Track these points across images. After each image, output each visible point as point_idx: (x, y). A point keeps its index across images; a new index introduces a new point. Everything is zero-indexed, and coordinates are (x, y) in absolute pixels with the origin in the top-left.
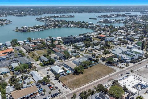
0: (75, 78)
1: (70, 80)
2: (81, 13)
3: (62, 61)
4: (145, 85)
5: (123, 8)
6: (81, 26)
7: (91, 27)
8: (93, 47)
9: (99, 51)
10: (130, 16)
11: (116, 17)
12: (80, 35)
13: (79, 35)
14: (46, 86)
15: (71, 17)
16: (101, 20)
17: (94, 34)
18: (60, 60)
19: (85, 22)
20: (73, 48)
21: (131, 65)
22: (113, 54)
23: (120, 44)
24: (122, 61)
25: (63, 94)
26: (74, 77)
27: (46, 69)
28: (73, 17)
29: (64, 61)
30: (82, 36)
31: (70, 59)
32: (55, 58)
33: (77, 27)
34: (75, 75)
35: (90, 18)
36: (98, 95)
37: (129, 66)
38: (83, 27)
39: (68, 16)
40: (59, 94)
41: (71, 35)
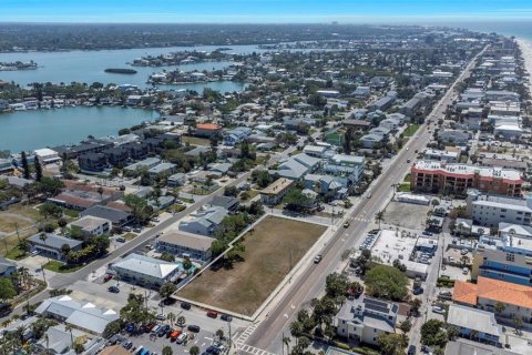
0: (230, 281)
1: (219, 291)
2: (54, 50)
3: (134, 236)
4: (431, 246)
5: (195, 32)
6: (98, 101)
7: (139, 101)
8: (206, 169)
9: (232, 176)
10: (237, 58)
11: (197, 62)
12: (124, 132)
13: (120, 134)
14: (147, 336)
15: (20, 66)
16: (157, 76)
17: (172, 124)
18: (119, 232)
19: (101, 86)
20: (135, 184)
21: (356, 201)
22: (290, 178)
23: (279, 147)
24: (327, 196)
25: (236, 342)
26: (224, 278)
27: (90, 278)
28: (32, 66)
29: (139, 235)
30: (133, 137)
31: (157, 224)
32: (101, 230)
33: (81, 104)
34: (222, 269)
35: (109, 71)
36: (363, 305)
37: (351, 205)
38: (107, 104)
39: (8, 65)
40: (221, 347)
41: (90, 137)
